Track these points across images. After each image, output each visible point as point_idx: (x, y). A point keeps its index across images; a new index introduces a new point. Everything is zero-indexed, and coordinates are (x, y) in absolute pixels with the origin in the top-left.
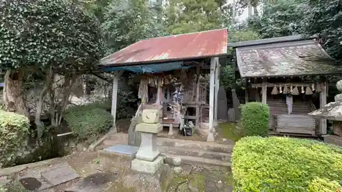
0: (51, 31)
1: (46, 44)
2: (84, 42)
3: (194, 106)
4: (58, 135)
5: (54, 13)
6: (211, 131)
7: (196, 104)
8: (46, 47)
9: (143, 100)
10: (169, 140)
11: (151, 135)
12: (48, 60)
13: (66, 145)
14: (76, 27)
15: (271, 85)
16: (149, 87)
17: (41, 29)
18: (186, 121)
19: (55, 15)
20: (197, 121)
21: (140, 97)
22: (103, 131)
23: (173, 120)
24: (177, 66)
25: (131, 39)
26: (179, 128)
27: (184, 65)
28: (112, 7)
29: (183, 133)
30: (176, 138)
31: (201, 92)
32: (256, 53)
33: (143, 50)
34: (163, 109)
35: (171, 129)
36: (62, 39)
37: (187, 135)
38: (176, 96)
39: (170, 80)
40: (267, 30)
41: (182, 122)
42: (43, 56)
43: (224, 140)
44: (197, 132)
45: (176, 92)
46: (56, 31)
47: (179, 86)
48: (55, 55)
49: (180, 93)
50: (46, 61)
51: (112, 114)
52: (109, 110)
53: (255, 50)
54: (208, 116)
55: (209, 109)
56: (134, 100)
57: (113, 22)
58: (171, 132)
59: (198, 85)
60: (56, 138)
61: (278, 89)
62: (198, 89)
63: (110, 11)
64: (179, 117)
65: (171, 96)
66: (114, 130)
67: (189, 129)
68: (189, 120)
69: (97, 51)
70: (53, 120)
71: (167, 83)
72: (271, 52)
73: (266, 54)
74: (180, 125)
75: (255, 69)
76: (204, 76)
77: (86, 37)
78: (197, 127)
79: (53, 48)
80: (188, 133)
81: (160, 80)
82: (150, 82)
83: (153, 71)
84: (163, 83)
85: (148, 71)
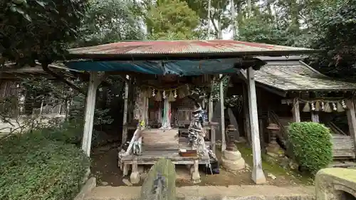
9: (143, 123)
15: (303, 101)
16: (151, 100)
21: (138, 117)
29: (209, 171)
35: (197, 168)
37: (214, 173)
38: (200, 115)
52: (78, 143)
58: (197, 174)
61: (310, 106)
67: (215, 164)
80: (216, 170)
81: (171, 93)
82: (154, 95)
83: (181, 74)
84: (176, 96)
85: (173, 72)
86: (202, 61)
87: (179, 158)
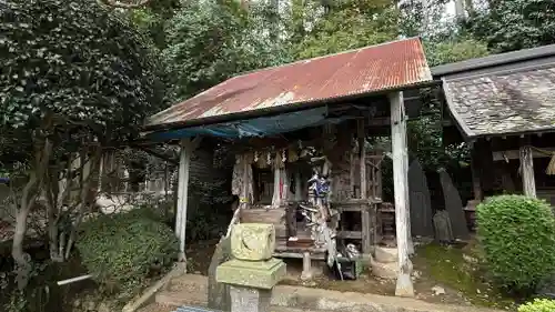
0: (33, 54)
1: (24, 82)
2: (109, 76)
3: (357, 209)
4: (59, 283)
5: (43, 16)
6: (404, 269)
7: (359, 204)
8: (21, 89)
9: (243, 199)
10: (303, 292)
11: (256, 294)
12: (26, 117)
13: (77, 303)
14: (92, 45)
15: (542, 153)
16: (255, 166)
17: (11, 50)
18: (341, 244)
19: (45, 21)
20: (367, 243)
21: (235, 191)
22: (154, 273)
23: (311, 243)
24: (313, 118)
25: (217, 75)
26: (326, 261)
27: (331, 116)
28: (181, 18)
29: (337, 273)
30: (319, 286)
31: (369, 177)
32: (491, 85)
33: (239, 92)
34: (286, 217)
35: (307, 264)
36: (58, 69)
37: (346, 278)
38: (314, 187)
39: (299, 152)
40: (508, 36)
41: (331, 245)
42: (16, 109)
43: (439, 290)
44: (368, 271)
45: (315, 177)
46: (45, 54)
47: (321, 164)
48: (42, 105)
49: (323, 181)
50: (22, 119)
51: (177, 231)
52: (172, 224)
53: (485, 77)
54: (394, 232)
55: (393, 214)
56: (224, 200)
57: (183, 44)
58: (308, 272)
59: (363, 159)
60: (55, 288)
62: (363, 169)
63: (178, 26)
64: (325, 236)
65: (305, 186)
66: (180, 267)
67: (349, 265)
68: (348, 241)
69: (138, 95)
70: (53, 246)
71: (294, 158)
72: (525, 80)
73: (514, 84)
74: (327, 253)
75: (496, 118)
76: (372, 142)
77: (115, 66)
78: (367, 256)
79: (40, 90)
80: (349, 274)
81: (278, 155)
82: (256, 160)
83: (261, 134)
84: (284, 159)
85: (250, 134)
86: (278, 117)
87: (285, 248)
